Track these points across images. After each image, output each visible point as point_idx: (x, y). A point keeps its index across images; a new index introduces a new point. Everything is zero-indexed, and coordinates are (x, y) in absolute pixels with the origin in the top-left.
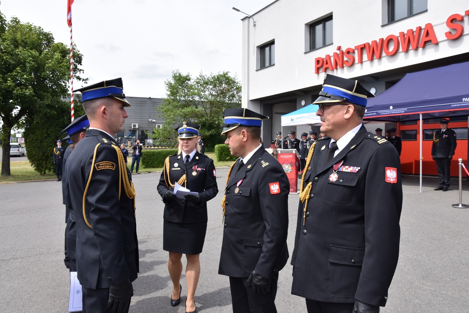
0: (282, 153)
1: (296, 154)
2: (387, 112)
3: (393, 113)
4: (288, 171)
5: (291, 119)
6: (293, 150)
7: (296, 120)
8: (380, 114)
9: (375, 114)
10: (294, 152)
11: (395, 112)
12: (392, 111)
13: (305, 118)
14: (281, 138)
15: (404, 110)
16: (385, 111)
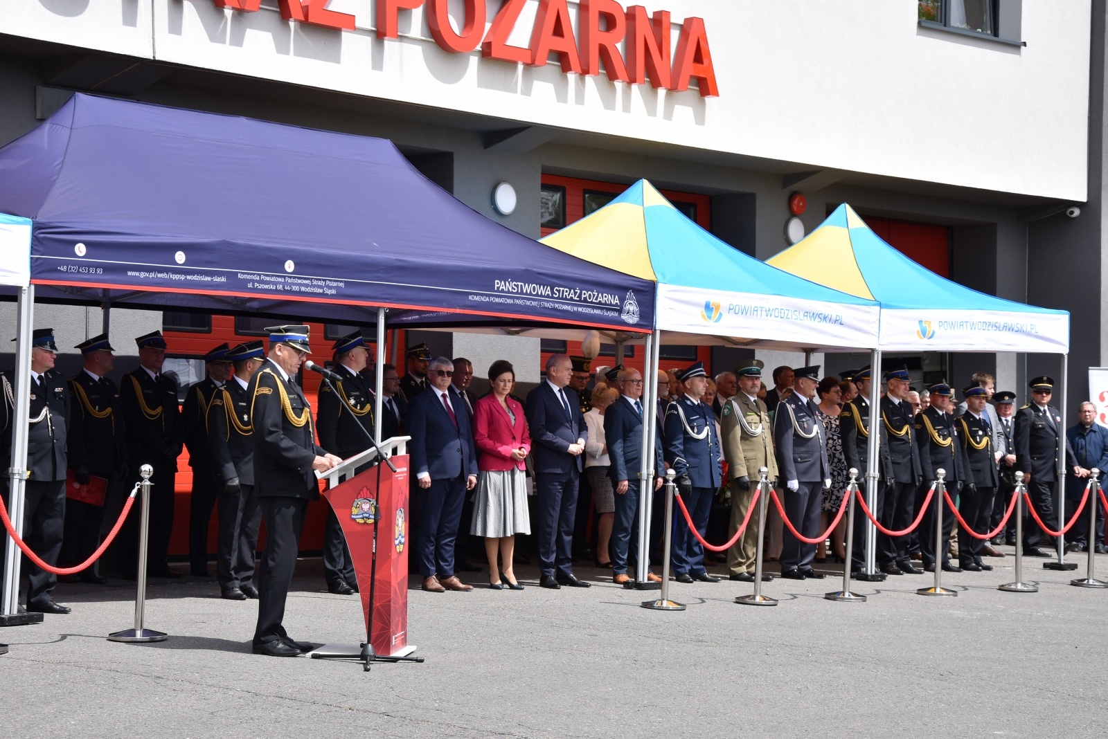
2: (275, 283)
3: (296, 288)
8: (242, 285)
9: (223, 279)
11: (303, 289)
12: (290, 281)
15: (335, 284)
16: (262, 277)
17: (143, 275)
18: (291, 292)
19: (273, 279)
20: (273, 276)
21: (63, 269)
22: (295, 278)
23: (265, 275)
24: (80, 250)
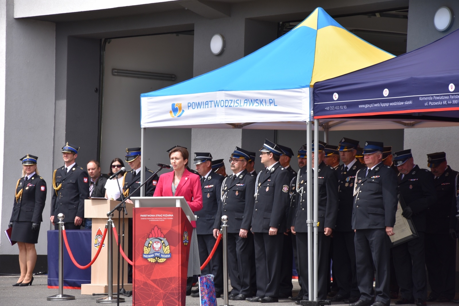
0: (145, 208)
1: (182, 210)
2: (442, 100)
3: (456, 102)
4: (160, 257)
5: (173, 105)
6: (176, 199)
7: (188, 112)
8: (421, 104)
9: (410, 102)
10: (178, 205)
13: (217, 104)
14: (139, 166)
16: (435, 97)
17: (367, 106)
18: (452, 105)
19: (441, 98)
20: (441, 95)
21: (328, 108)
22: (456, 95)
23: (436, 96)
24: (336, 96)
